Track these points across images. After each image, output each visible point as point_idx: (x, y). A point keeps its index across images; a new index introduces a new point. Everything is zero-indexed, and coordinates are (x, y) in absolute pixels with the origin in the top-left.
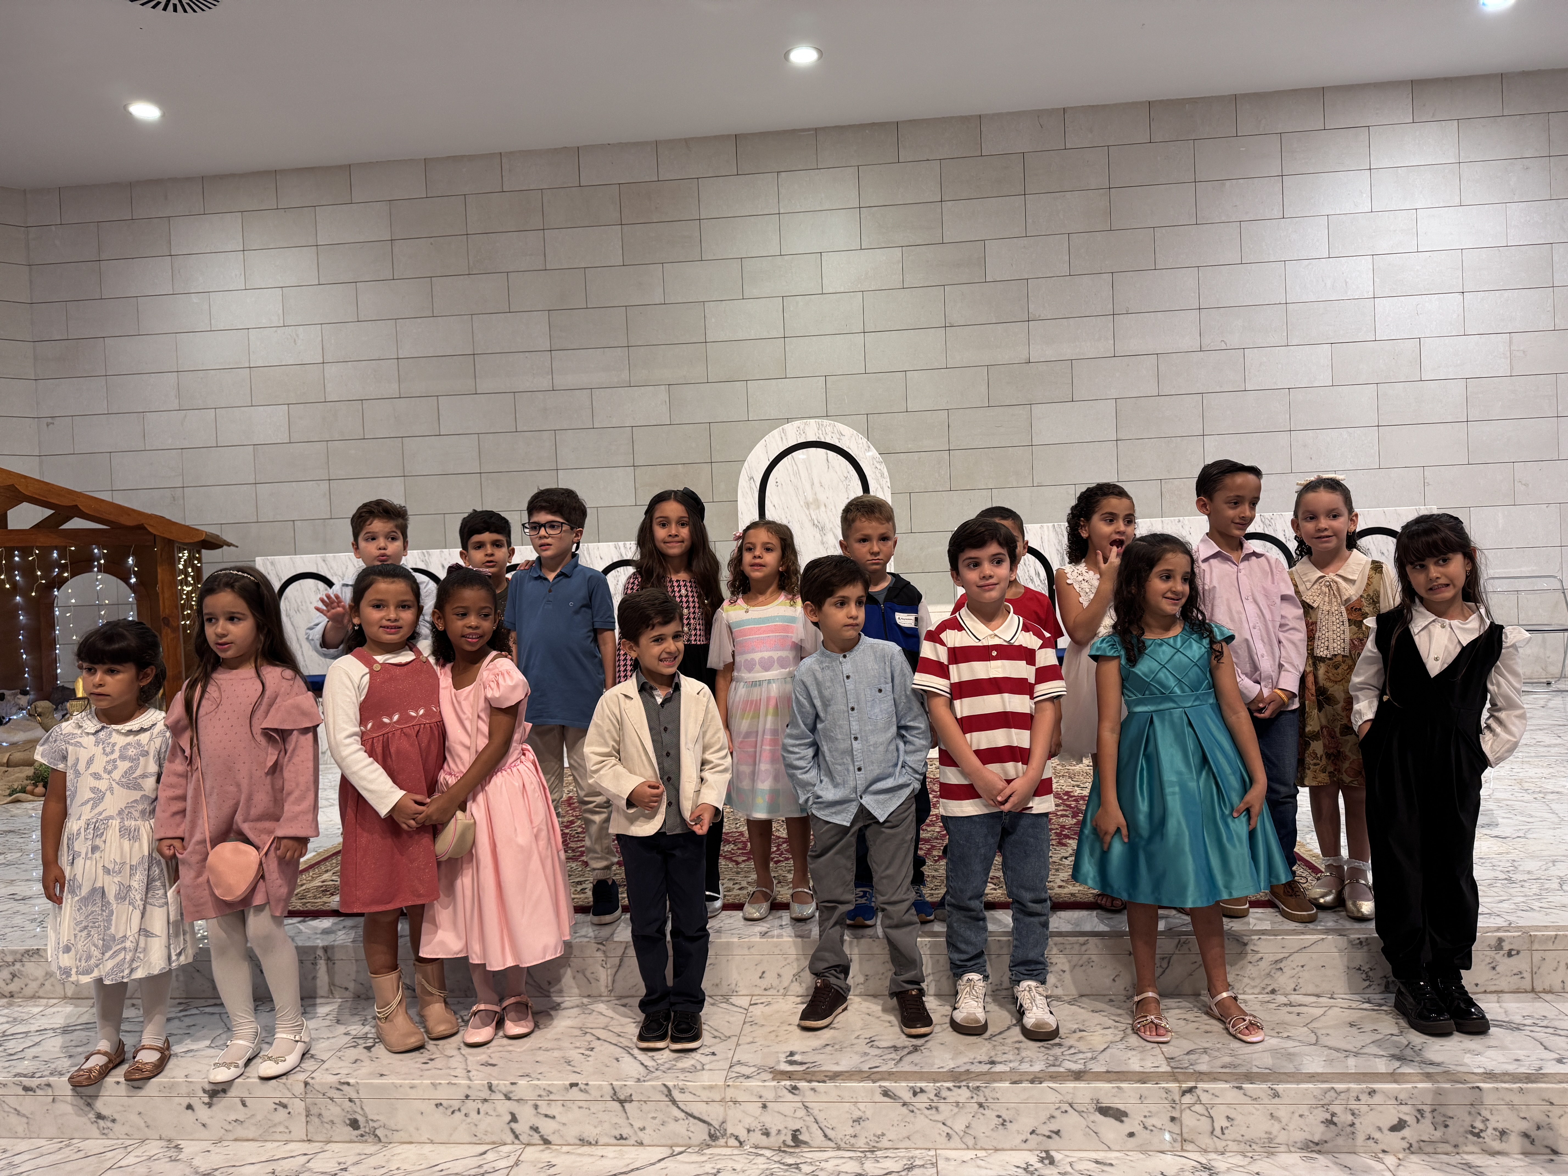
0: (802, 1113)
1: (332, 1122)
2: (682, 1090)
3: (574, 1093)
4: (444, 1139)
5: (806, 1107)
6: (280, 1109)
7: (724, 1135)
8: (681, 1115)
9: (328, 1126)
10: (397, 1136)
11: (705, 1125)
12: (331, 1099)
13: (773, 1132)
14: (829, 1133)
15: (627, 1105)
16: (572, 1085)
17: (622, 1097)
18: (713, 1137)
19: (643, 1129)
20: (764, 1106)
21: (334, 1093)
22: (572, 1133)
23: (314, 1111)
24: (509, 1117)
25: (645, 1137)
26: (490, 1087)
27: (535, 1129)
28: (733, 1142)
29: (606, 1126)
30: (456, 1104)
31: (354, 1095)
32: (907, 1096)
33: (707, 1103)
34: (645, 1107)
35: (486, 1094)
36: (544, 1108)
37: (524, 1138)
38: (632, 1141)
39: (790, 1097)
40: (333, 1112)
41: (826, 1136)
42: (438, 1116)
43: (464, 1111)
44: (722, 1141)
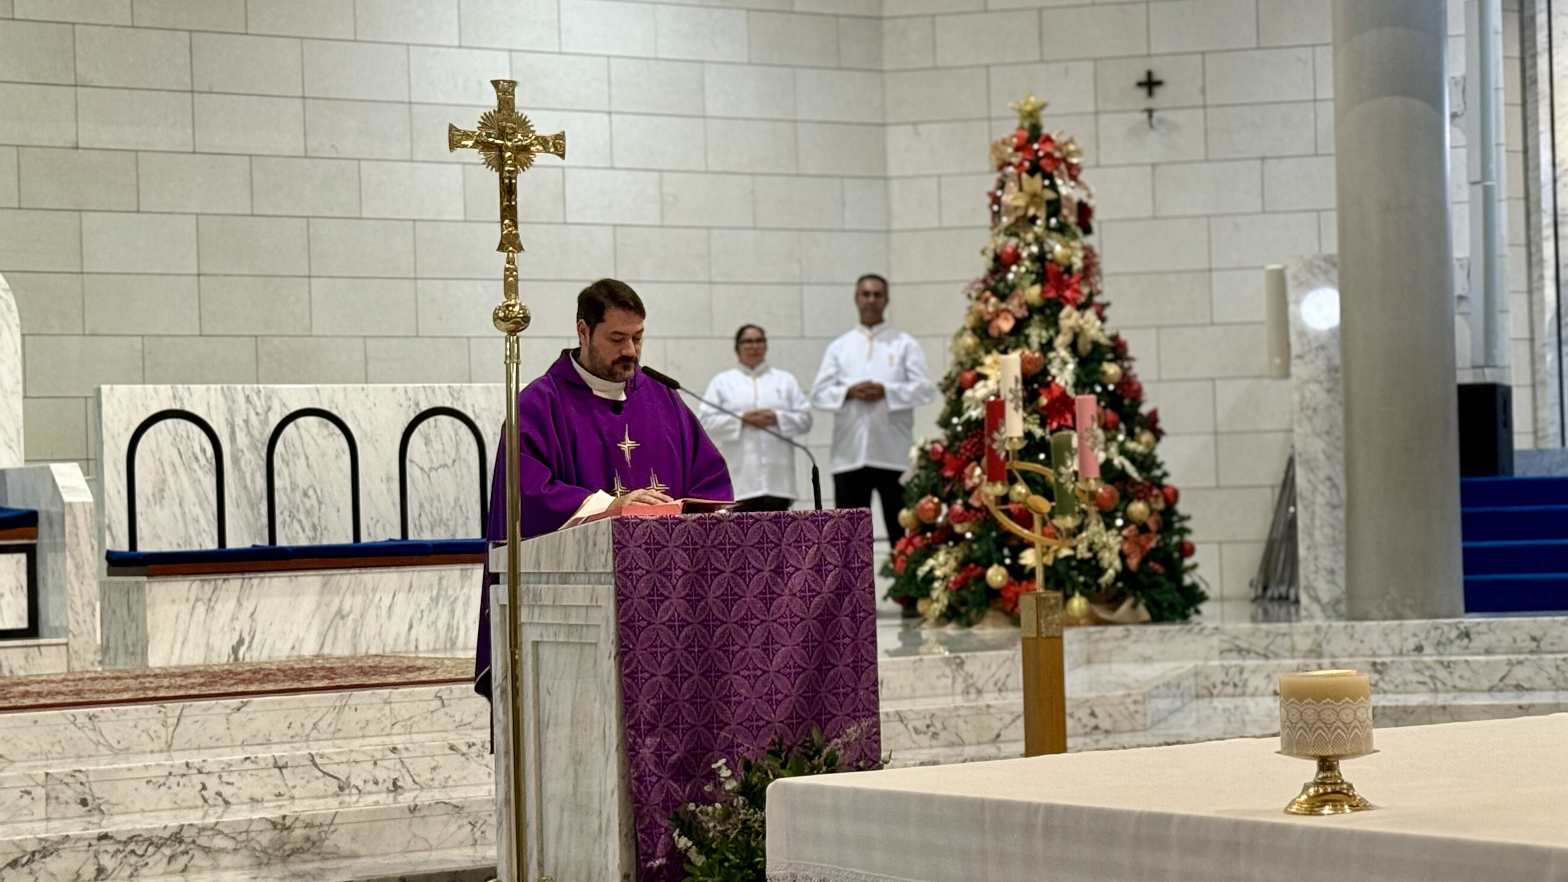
0: (399, 766)
1: (67, 803)
2: (322, 756)
3: (248, 765)
4: (151, 807)
5: (402, 762)
6: (26, 796)
7: (349, 786)
8: (319, 774)
9: (63, 806)
10: (117, 809)
11: (335, 781)
12: (67, 784)
13: (381, 781)
14: (417, 779)
15: (284, 771)
16: (246, 759)
17: (280, 765)
18: (341, 788)
19: (294, 787)
20: (375, 763)
21: (69, 780)
22: (245, 795)
23: (53, 794)
24: (200, 787)
25: (296, 793)
26: (187, 764)
27: (219, 794)
28: (354, 791)
29: (269, 787)
30: (162, 780)
31: (84, 780)
32: (464, 749)
33: (338, 764)
34: (296, 770)
35: (184, 770)
36: (226, 778)
37: (211, 802)
38: (286, 797)
39: (392, 755)
40: (68, 794)
41: (414, 781)
42: (147, 790)
43: (168, 784)
44: (347, 791)
